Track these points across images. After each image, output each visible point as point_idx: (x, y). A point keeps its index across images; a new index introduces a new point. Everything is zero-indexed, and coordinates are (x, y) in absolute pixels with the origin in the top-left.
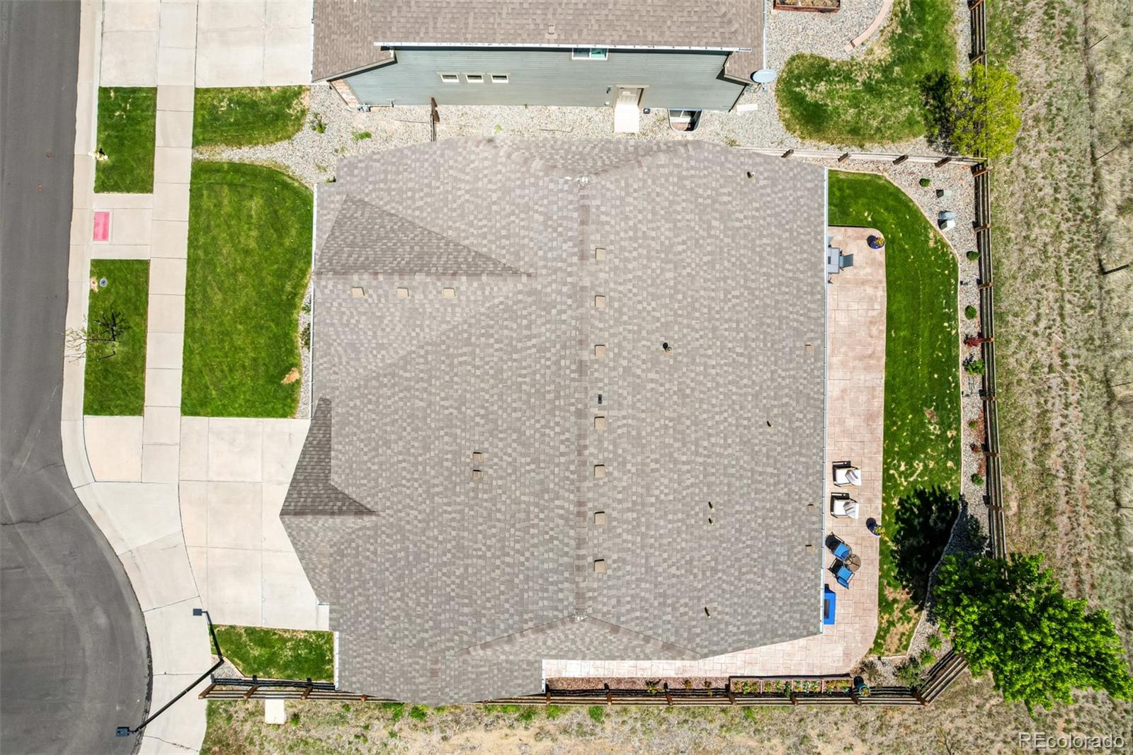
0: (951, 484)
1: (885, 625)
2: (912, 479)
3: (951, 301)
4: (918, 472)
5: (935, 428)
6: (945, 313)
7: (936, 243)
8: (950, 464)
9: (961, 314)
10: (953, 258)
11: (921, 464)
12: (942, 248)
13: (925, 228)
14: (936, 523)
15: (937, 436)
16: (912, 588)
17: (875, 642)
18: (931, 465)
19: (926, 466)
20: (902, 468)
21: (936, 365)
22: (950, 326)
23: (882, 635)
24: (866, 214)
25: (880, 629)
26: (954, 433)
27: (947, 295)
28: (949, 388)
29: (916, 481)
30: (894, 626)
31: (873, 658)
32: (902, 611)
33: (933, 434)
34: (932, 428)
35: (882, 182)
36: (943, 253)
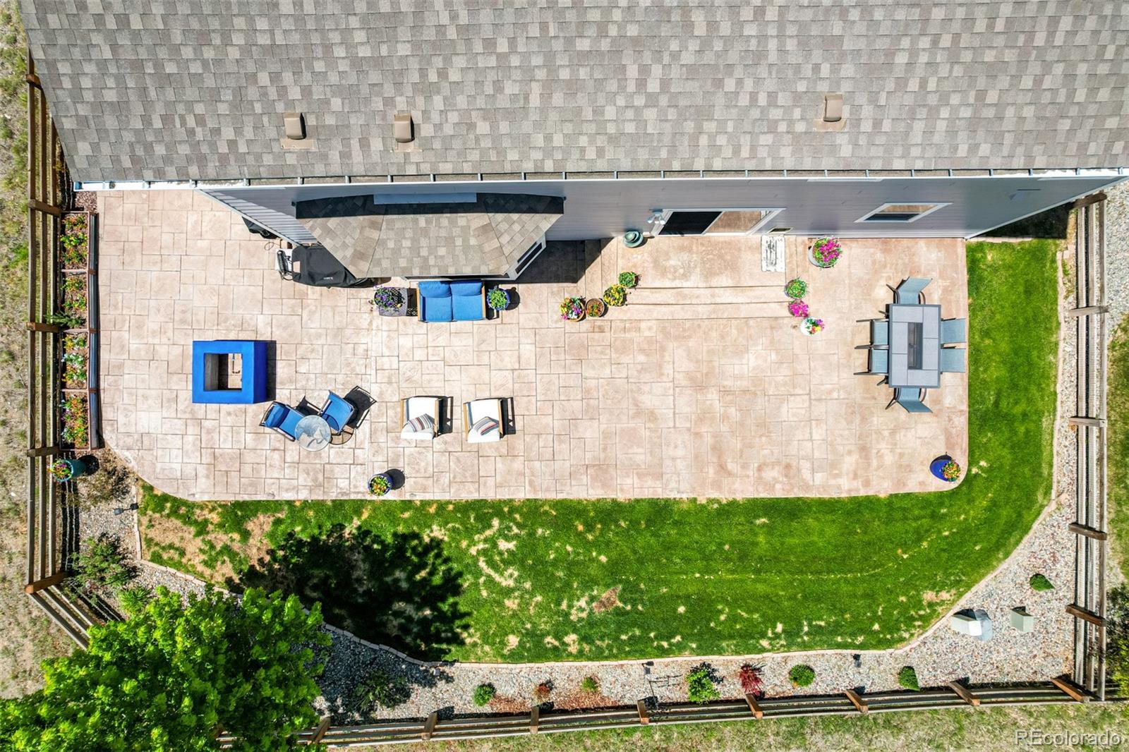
0: (475, 645)
1: (199, 515)
2: (482, 564)
3: (823, 637)
4: (497, 577)
5: (581, 609)
6: (800, 626)
7: (931, 605)
8: (513, 641)
9: (798, 657)
10: (902, 640)
11: (511, 583)
12: (921, 618)
13: (957, 583)
14: (397, 614)
15: (567, 615)
16: (271, 570)
17: (165, 498)
18: (511, 603)
19: (508, 592)
20: (503, 545)
21: (702, 607)
22: (777, 636)
23: (179, 509)
24: (983, 463)
25: (191, 506)
26: (573, 649)
27: (835, 629)
28: (660, 637)
29: (478, 573)
30: (199, 534)
31: (135, 494)
32: (227, 549)
33: (570, 606)
34: (582, 603)
35: (1040, 498)
36: (912, 619)
